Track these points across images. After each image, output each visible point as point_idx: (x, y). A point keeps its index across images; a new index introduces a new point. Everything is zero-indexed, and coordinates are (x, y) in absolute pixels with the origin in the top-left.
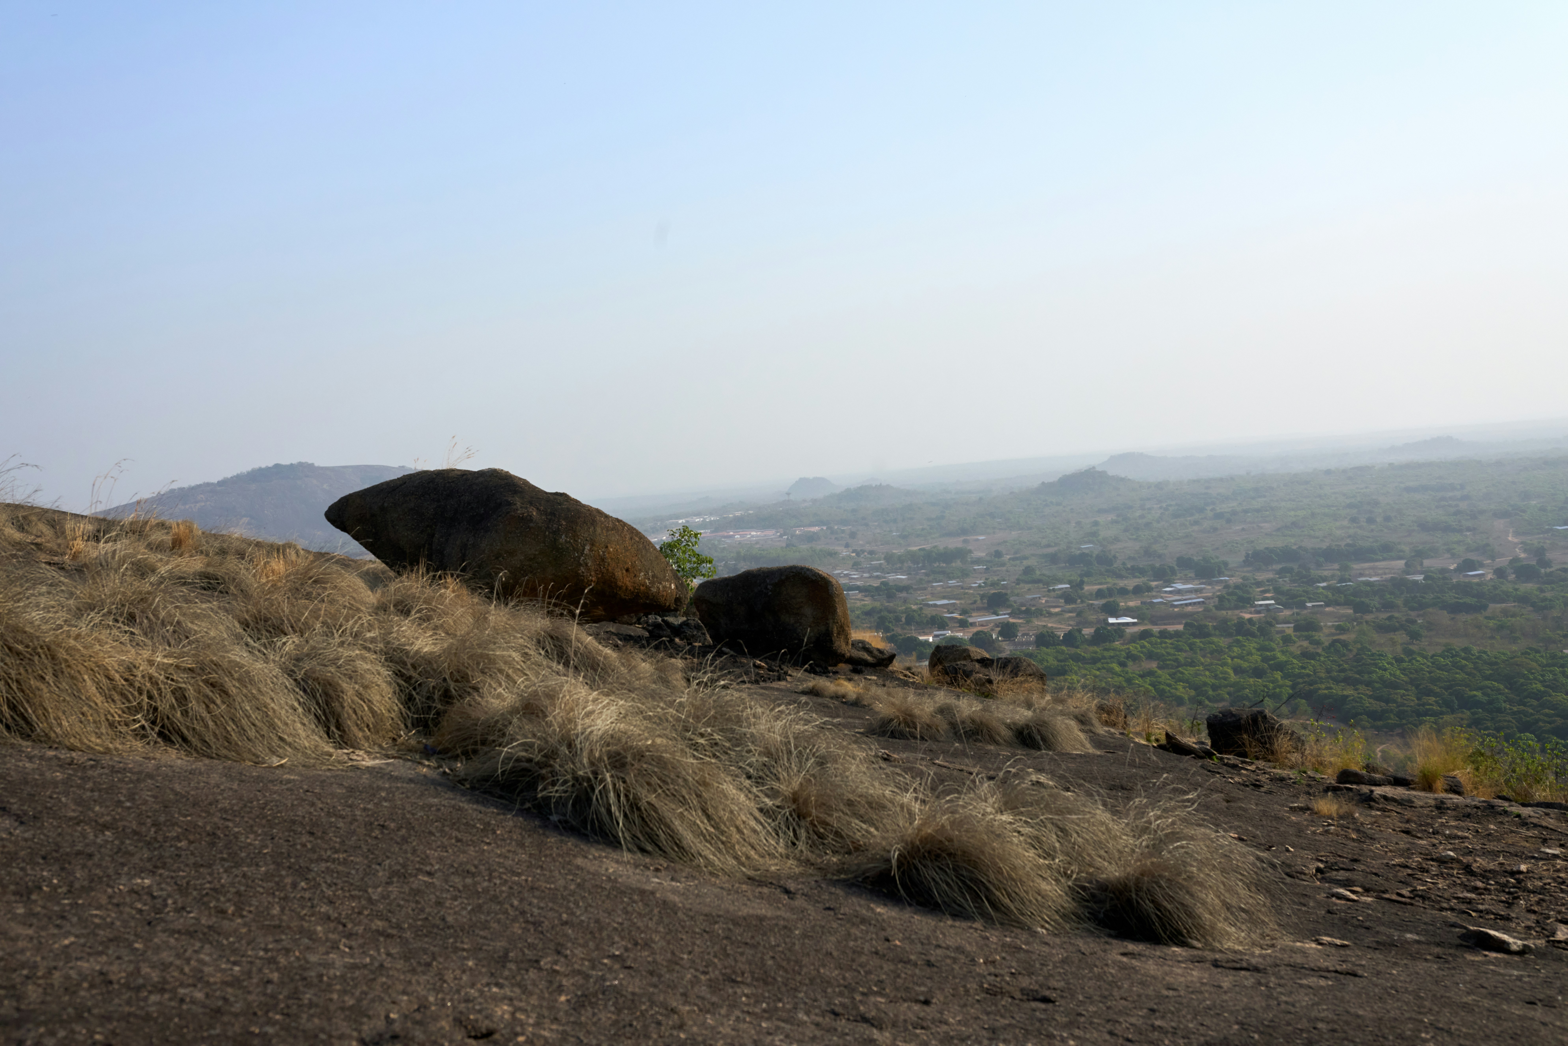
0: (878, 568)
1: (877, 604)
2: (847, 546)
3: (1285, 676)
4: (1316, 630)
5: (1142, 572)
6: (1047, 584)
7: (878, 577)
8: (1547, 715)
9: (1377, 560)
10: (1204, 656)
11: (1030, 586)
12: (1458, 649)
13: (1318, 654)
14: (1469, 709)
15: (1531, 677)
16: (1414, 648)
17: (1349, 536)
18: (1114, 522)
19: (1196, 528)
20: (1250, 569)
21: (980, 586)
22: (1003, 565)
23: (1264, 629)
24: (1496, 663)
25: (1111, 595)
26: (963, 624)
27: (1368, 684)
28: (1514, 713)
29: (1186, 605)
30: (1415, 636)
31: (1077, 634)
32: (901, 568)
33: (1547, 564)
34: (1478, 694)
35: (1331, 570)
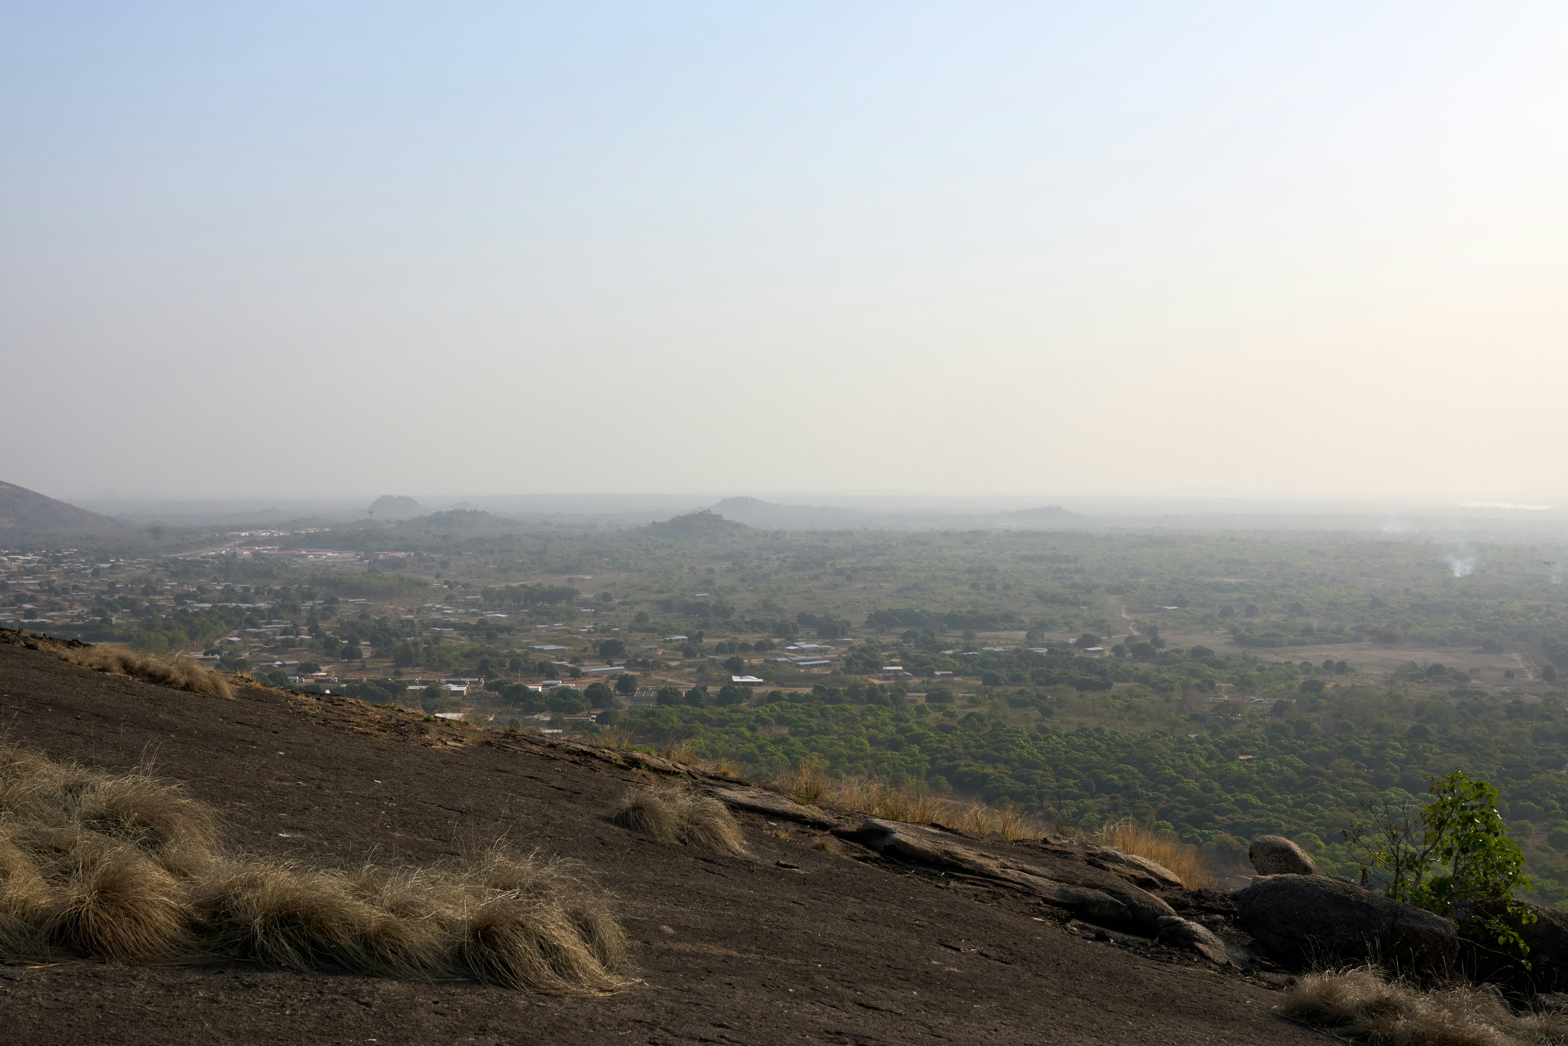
0: (473, 604)
1: (477, 645)
2: (438, 576)
3: (923, 750)
4: (948, 702)
5: (762, 627)
6: (663, 634)
7: (474, 614)
8: (1181, 802)
9: (1000, 630)
10: (837, 724)
11: (643, 635)
12: (1091, 729)
13: (954, 727)
14: (1107, 793)
15: (1163, 761)
16: (1047, 725)
17: (971, 603)
18: (728, 570)
19: (816, 583)
20: (873, 630)
21: (589, 632)
22: (612, 609)
23: (897, 698)
24: (1128, 746)
25: (732, 651)
26: (575, 674)
27: (1007, 762)
28: (1150, 799)
29: (812, 666)
30: (1047, 713)
31: (702, 692)
32: (500, 606)
33: (1160, 644)
34: (1115, 777)
35: (954, 636)
